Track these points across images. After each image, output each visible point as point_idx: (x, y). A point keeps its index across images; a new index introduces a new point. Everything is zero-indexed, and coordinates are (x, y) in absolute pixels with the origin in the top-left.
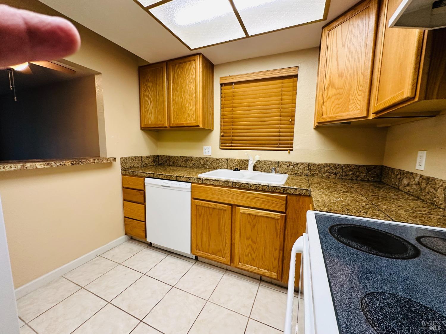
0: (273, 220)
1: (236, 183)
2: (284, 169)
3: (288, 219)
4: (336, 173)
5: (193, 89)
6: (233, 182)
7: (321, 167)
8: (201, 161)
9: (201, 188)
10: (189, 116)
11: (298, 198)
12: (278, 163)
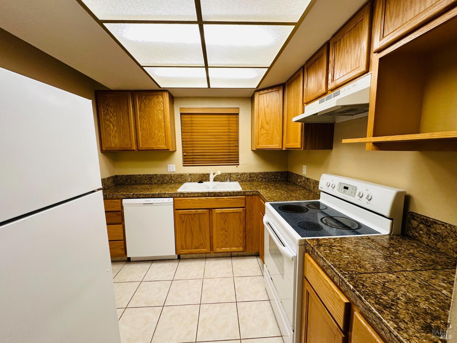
0: (238, 214)
1: (211, 193)
2: (234, 178)
3: (247, 211)
4: (265, 178)
5: (161, 119)
6: (209, 192)
7: (257, 175)
8: (166, 177)
9: (183, 200)
10: (159, 141)
11: (251, 197)
12: (230, 174)
